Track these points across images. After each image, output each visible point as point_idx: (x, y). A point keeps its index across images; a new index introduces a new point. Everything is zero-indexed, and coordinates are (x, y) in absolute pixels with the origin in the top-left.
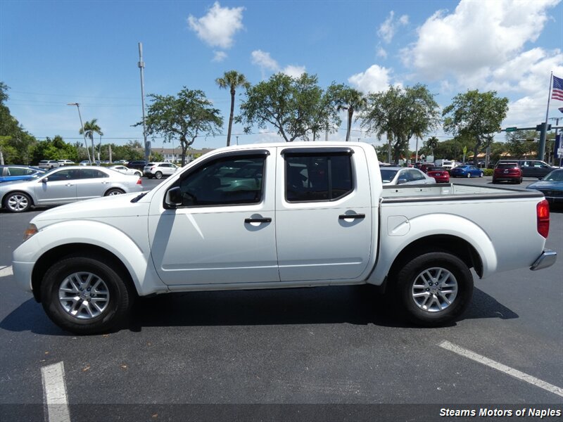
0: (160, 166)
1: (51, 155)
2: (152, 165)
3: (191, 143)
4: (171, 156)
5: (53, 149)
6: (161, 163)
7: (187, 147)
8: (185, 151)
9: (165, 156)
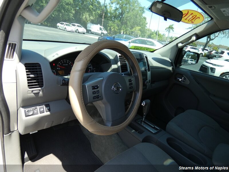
0: (191, 48)
1: (153, 37)
2: (187, 47)
3: (213, 39)
4: (201, 46)
5: (155, 35)
6: (192, 47)
7: (209, 41)
8: (207, 43)
9: (198, 45)
